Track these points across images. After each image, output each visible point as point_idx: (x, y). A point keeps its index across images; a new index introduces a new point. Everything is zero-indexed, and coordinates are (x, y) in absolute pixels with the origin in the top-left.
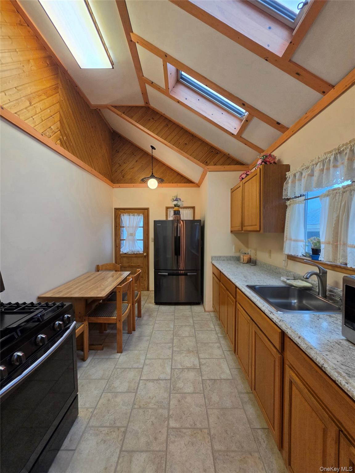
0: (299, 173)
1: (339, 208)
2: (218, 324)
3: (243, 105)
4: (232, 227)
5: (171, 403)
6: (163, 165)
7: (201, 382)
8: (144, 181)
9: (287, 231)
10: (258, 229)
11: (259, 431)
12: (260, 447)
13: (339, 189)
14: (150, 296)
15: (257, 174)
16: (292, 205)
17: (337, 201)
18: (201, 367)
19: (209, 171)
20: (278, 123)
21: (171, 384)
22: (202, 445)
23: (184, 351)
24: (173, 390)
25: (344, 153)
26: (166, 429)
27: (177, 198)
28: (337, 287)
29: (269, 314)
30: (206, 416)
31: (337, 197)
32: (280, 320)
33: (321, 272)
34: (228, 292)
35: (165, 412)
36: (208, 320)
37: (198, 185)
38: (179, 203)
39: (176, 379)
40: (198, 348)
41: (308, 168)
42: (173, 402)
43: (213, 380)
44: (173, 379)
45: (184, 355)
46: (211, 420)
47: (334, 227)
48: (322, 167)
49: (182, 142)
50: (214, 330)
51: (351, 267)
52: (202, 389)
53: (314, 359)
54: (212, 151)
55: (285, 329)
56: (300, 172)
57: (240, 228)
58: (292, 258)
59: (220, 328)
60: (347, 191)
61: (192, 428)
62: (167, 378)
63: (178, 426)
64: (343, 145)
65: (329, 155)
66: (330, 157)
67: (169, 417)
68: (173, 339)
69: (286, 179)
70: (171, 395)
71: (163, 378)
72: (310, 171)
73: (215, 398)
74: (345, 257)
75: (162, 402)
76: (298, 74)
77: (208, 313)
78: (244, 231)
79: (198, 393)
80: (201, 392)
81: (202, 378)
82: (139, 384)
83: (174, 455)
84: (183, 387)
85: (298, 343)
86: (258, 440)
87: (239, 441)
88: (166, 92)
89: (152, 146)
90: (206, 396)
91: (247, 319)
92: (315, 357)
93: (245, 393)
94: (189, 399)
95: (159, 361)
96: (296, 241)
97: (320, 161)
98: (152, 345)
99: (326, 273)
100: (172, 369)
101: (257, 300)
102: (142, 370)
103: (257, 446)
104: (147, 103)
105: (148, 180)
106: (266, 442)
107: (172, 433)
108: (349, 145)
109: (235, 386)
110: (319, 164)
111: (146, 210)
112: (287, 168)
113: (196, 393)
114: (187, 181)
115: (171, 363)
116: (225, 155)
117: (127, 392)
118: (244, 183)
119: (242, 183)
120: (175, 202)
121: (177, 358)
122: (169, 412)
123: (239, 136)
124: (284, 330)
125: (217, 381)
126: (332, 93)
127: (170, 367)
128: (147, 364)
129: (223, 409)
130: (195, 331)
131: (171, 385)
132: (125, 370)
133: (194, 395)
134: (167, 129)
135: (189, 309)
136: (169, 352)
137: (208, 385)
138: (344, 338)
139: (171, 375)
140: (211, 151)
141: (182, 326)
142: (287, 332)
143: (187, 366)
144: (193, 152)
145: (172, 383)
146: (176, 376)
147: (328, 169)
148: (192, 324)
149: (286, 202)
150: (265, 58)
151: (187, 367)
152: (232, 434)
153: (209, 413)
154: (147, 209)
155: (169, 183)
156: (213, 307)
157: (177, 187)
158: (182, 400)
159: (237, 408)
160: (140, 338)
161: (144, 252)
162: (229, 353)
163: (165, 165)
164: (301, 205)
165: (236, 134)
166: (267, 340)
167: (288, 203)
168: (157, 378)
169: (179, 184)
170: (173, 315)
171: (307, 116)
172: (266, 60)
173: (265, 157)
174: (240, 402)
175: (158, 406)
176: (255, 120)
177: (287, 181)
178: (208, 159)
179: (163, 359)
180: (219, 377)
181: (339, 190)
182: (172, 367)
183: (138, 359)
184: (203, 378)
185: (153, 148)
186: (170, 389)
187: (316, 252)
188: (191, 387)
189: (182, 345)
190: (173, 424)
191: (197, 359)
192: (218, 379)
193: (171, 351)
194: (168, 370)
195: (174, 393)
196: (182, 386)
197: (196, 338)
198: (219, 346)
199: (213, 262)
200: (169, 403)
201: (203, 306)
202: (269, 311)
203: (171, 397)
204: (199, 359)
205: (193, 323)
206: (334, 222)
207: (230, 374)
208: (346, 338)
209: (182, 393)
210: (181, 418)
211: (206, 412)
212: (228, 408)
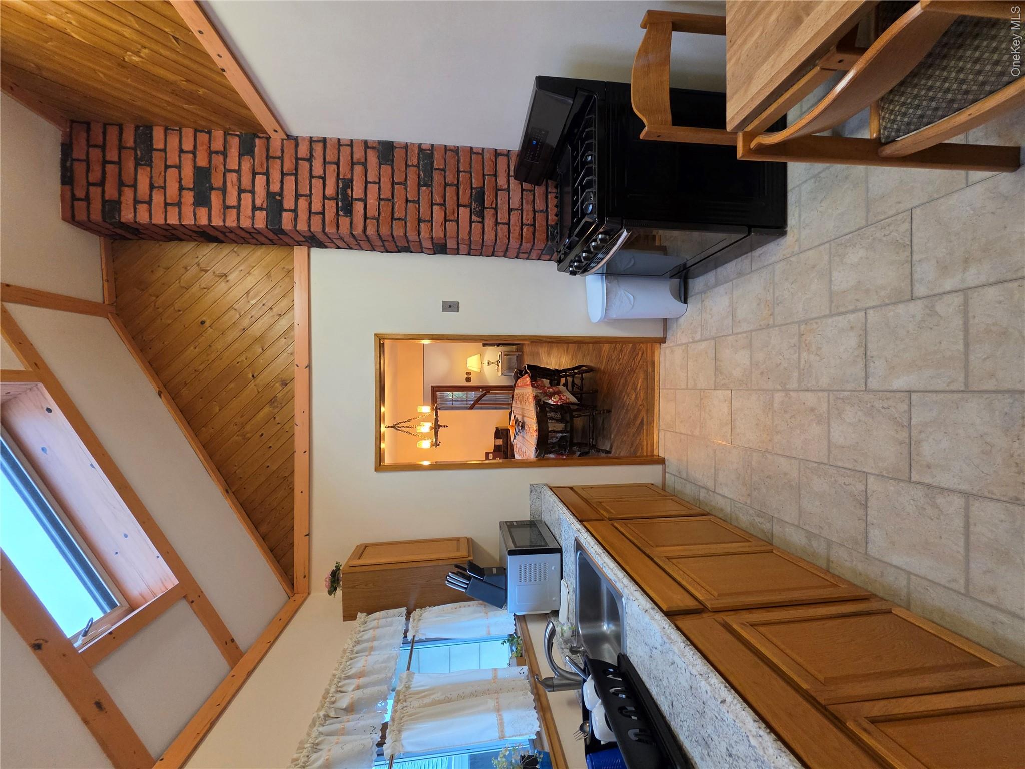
5: (809, 395)
7: (859, 469)
11: (770, 526)
21: (854, 391)
22: (757, 437)
24: (837, 398)
26: (772, 388)
30: (788, 454)
35: (794, 384)
39: (869, 405)
42: (810, 398)
43: (866, 502)
44: (868, 397)
46: (784, 461)
52: (841, 464)
62: (871, 380)
63: (776, 405)
67: (786, 390)
70: (824, 393)
71: (871, 370)
73: (818, 484)
75: (810, 376)
79: (830, 452)
80: (831, 459)
81: (871, 474)
84: (845, 421)
90: (822, 466)
94: (816, 429)
100: (910, 392)
113: (829, 447)
115: (944, 387)
122: (793, 390)
125: (863, 512)
129: (799, 487)
131: (848, 391)
133: (825, 442)
139: (883, 391)
145: (856, 393)
146: (879, 404)
153: (792, 461)
158: (815, 415)
159: (800, 517)
168: (873, 353)
174: (810, 530)
175: (803, 370)
182: (918, 392)
184: (870, 478)
186: (838, 390)
188: (846, 439)
190: (778, 397)
192: (868, 517)
194: (901, 382)
195: (829, 400)
196: (848, 420)
200: (807, 390)
203: (820, 394)
209: (829, 416)
210: (786, 412)
211: (795, 456)
212: (800, 500)
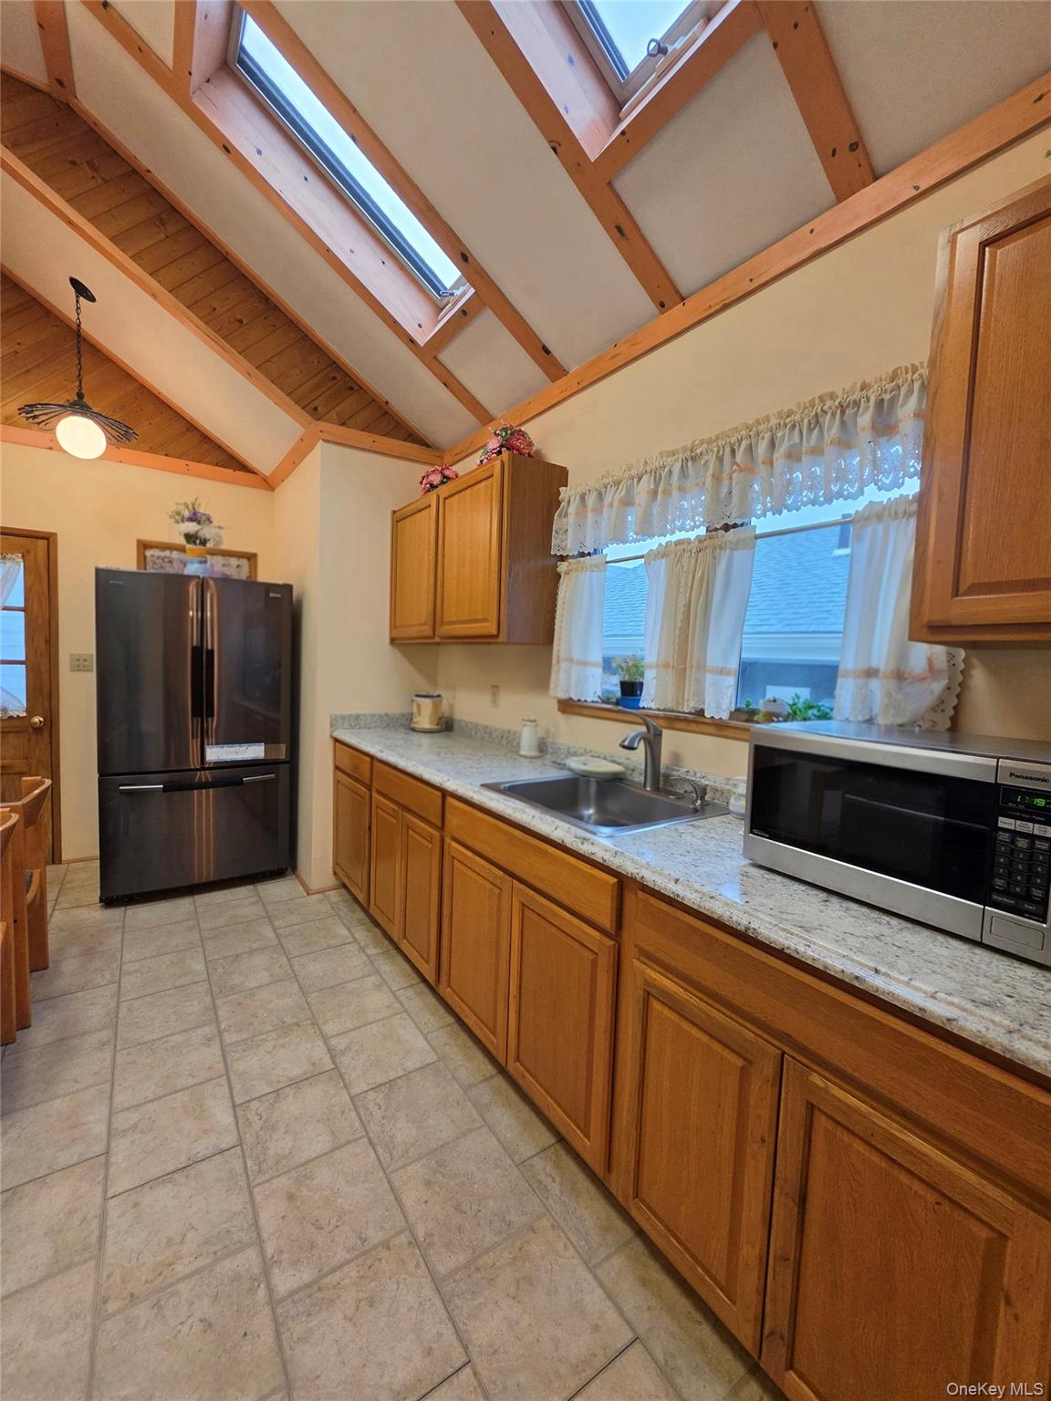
0: (595, 493)
1: (690, 585)
2: (359, 920)
3: (463, 258)
4: (393, 625)
5: (264, 1216)
6: (124, 375)
7: (352, 1107)
8: (35, 417)
9: (560, 639)
10: (495, 632)
11: (536, 1161)
12: (548, 1199)
13: (688, 541)
14: (70, 882)
15: (492, 476)
16: (573, 574)
17: (685, 569)
18: (338, 1062)
19: (323, 440)
20: (547, 351)
21: (244, 1158)
22: (401, 1286)
23: (267, 1032)
24: (259, 1172)
25: (703, 462)
26: (267, 1310)
27: (195, 514)
28: (678, 766)
29: (580, 845)
30: (392, 1197)
31: (685, 561)
32: (616, 853)
33: (652, 732)
34: (410, 817)
36: (326, 915)
37: (268, 484)
38: (206, 532)
39: (262, 1133)
40: (313, 1008)
41: (618, 483)
42: (271, 1212)
43: (385, 1084)
44: (249, 1139)
45: (270, 1045)
46: (409, 1199)
47: (680, 629)
48: (652, 486)
49: (224, 309)
50: (351, 940)
51: (713, 717)
52: (357, 1124)
53: (725, 919)
54: (334, 378)
55: (636, 871)
56: (597, 490)
57: (427, 630)
58: (569, 706)
59: (368, 931)
60: (706, 548)
61: (357, 1257)
62: (224, 1146)
63: (306, 1276)
64: (702, 442)
65: (669, 459)
66: (673, 465)
67: (266, 1267)
68: (215, 1007)
69: (559, 503)
70: (255, 1194)
71: (209, 1151)
72: (624, 491)
73: (403, 1132)
74: (700, 694)
75: (228, 1231)
76: (619, 229)
77: (318, 896)
78: (442, 638)
79: (348, 1142)
80: (358, 1136)
81: (349, 1094)
82: (103, 1216)
83: (318, 1377)
84: (293, 1146)
85: (678, 896)
86: (540, 1182)
87: (496, 1215)
88: (174, 81)
89: (74, 282)
90: (375, 1141)
91: (491, 879)
92: (728, 913)
93: (481, 1082)
94: (323, 1176)
95: (174, 1099)
96: (584, 664)
97: (648, 470)
98: (128, 1055)
99: (661, 735)
100: (234, 1106)
101: (530, 818)
102: (107, 1160)
103: (541, 1201)
104: (60, 83)
105: (59, 417)
106: (558, 1179)
107: (293, 1312)
108: (715, 444)
109: (450, 1076)
110: (645, 478)
111: (42, 543)
112: (561, 476)
113: (341, 1147)
114: (229, 461)
115: (226, 1089)
116: (374, 400)
117: (50, 1276)
118: (445, 499)
119: (438, 497)
120: (191, 527)
121: (249, 1063)
122: (262, 1252)
123: (430, 354)
124: (632, 874)
125: (399, 1081)
126: (678, 314)
127: (228, 1102)
128: (125, 1131)
129: (432, 1152)
130: (288, 960)
131: (245, 1163)
132: (13, 1194)
133: (337, 1154)
134: (163, 236)
135: (251, 897)
136: (211, 1054)
137: (376, 1104)
138: (749, 861)
139: (238, 1128)
140: (331, 376)
141: (237, 956)
142: (643, 877)
143: (291, 1075)
144: (269, 361)
145: (247, 1152)
146: (257, 1124)
147: (667, 493)
148: (276, 942)
149: (559, 563)
150: (552, 141)
151: (291, 1079)
152: (475, 1207)
153: (397, 1183)
154: (49, 539)
155: (152, 450)
156: (335, 873)
157: (187, 472)
158: (299, 1189)
159: (470, 1131)
160: (63, 1046)
161: (31, 710)
162: (410, 992)
163: (136, 380)
164: (595, 574)
165: (422, 345)
166: (567, 915)
167: (562, 567)
168: (183, 1160)
169: (193, 465)
170: (190, 929)
171: (617, 352)
172: (554, 149)
173: (509, 432)
174: (475, 1112)
175: (215, 1253)
176: (487, 321)
177: (562, 511)
178: (320, 399)
179: (187, 1088)
180: (399, 1069)
181: (689, 543)
182: (233, 1102)
183: (72, 1128)
184: (355, 1091)
185: (80, 289)
186: (248, 1176)
187: (631, 689)
188: (319, 1135)
189: (255, 1016)
190: (285, 1281)
191: (320, 1043)
192: (399, 1075)
193: (216, 1049)
194: (223, 1117)
195: (268, 1181)
196: (290, 1145)
197: (297, 980)
198: (377, 984)
199: (338, 734)
200: (256, 1223)
201: (298, 877)
202: (576, 837)
203: (258, 1198)
204: (325, 1039)
205: (278, 936)
206: (680, 617)
207: (428, 1048)
208: (751, 860)
209: (294, 1169)
210: (312, 1246)
211: (386, 1185)
212: (448, 1143)
